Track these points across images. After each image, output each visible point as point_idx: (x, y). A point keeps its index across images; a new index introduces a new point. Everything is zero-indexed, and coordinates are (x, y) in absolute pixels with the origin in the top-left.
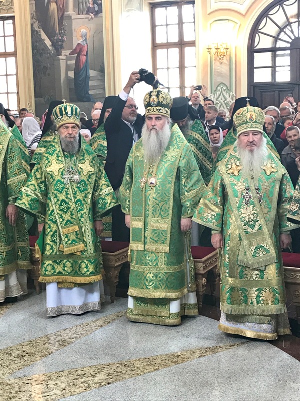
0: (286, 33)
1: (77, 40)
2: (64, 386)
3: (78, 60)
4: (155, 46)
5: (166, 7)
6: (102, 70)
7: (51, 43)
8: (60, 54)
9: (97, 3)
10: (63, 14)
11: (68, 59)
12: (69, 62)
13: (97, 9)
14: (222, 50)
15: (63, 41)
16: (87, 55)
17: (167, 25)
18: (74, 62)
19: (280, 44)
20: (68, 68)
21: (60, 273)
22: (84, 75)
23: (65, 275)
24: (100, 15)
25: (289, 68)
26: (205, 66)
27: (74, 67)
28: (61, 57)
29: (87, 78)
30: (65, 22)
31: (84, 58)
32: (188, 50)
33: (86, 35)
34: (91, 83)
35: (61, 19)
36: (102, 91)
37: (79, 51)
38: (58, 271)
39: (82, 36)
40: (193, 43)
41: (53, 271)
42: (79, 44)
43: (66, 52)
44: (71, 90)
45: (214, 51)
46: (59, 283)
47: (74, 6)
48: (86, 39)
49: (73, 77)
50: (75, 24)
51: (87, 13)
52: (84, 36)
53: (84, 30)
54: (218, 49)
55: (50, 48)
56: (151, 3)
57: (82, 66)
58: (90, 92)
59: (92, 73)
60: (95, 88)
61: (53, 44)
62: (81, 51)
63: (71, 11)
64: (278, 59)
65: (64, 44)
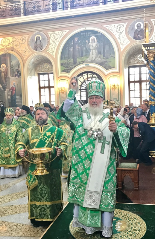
0: (84, 84)
1: (11, 85)
2: (9, 198)
3: (12, 92)
4: (40, 88)
5: (44, 75)
6: (21, 96)
7: (2, 87)
8: (5, 90)
9: (19, 73)
10: (6, 76)
11: (8, 92)
12: (9, 93)
13: (19, 75)
14: (63, 89)
15: (6, 86)
16: (15, 91)
17: (44, 81)
18: (10, 93)
19: (82, 88)
20: (8, 95)
21: (4, 164)
22: (14, 98)
23: (6, 164)
24: (20, 77)
25: (85, 96)
26: (58, 95)
27: (10, 95)
28: (5, 91)
29: (15, 99)
30: (7, 79)
31: (14, 92)
32: (51, 89)
33: (15, 84)
34: (17, 100)
35: (6, 78)
36: (21, 103)
37: (12, 89)
38: (3, 163)
39: (13, 84)
40: (53, 87)
41: (2, 163)
42: (12, 87)
43: (7, 90)
44: (9, 103)
45: (60, 90)
46: (4, 167)
47: (10, 74)
48: (15, 85)
49: (10, 98)
50: (11, 80)
51: (15, 76)
52: (14, 84)
53: (14, 82)
54: (62, 89)
55: (2, 88)
56: (38, 73)
57: (13, 94)
58: (17, 104)
59: (17, 97)
60: (18, 102)
61: (3, 87)
62: (13, 89)
63: (9, 75)
64: (82, 92)
65: (7, 87)
